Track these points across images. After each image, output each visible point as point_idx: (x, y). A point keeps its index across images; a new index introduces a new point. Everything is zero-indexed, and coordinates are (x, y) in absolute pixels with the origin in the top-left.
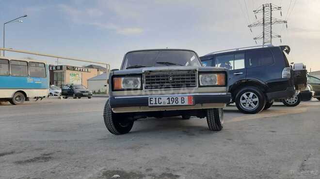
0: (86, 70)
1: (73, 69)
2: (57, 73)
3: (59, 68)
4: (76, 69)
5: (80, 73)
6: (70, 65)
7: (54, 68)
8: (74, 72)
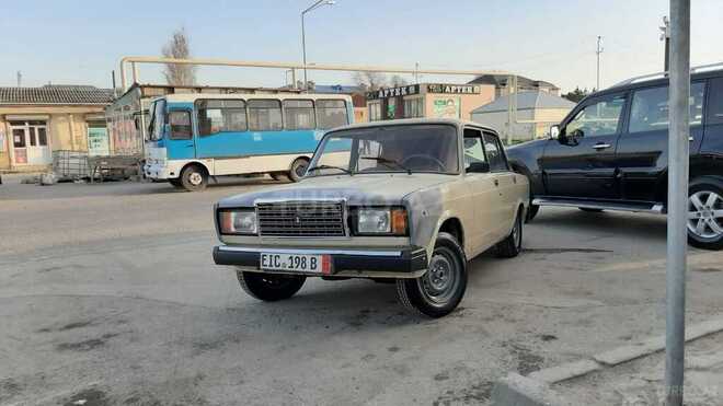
0: (470, 90)
1: (442, 89)
2: (410, 101)
3: (412, 90)
4: (448, 89)
5: (455, 97)
6: (433, 82)
7: (404, 92)
8: (444, 97)
